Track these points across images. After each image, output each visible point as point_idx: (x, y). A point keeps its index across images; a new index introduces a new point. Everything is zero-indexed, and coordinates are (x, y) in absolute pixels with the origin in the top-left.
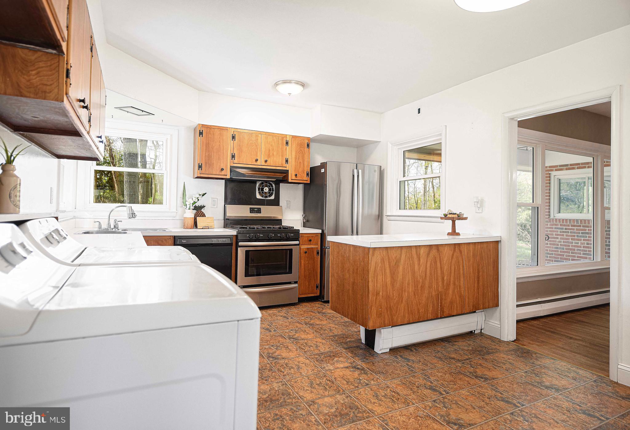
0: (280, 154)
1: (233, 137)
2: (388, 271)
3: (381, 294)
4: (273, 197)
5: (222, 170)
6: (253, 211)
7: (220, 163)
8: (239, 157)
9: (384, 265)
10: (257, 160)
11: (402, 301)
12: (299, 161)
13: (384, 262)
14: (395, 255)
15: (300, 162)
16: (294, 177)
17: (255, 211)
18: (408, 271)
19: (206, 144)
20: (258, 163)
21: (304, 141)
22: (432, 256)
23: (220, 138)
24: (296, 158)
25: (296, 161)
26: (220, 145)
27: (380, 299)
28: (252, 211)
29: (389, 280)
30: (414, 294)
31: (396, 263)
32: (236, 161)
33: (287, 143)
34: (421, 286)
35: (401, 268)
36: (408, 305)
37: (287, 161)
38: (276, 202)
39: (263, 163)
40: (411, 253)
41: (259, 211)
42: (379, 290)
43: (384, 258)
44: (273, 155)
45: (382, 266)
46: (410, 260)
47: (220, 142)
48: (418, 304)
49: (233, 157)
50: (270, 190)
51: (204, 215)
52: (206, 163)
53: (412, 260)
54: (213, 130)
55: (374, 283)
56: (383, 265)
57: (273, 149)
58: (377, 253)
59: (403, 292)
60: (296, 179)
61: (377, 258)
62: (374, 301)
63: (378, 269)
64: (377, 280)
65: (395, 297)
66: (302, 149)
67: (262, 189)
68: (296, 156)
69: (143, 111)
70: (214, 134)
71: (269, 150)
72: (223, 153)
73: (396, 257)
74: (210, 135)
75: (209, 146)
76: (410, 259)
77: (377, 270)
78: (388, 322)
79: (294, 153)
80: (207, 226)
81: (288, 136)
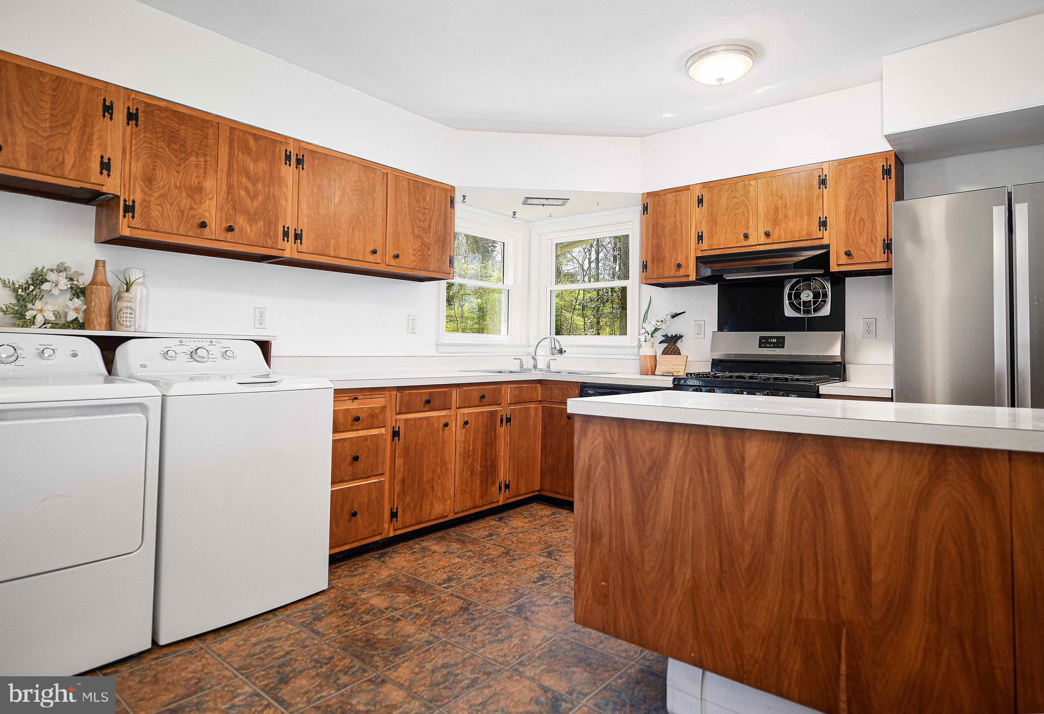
0: (805, 210)
1: (700, 201)
2: (625, 485)
3: (605, 540)
4: (826, 311)
5: (679, 266)
6: (767, 342)
7: (677, 255)
8: (711, 236)
9: (614, 465)
10: (746, 237)
11: (672, 587)
12: (858, 218)
13: (614, 457)
14: (648, 444)
15: (862, 219)
16: (844, 259)
17: (771, 343)
18: (695, 503)
19: (653, 226)
20: (751, 241)
21: (872, 164)
22: (802, 476)
23: (675, 208)
24: (847, 212)
25: (847, 219)
26: (675, 222)
27: (602, 553)
28: (764, 342)
29: (628, 509)
30: (720, 585)
31: (651, 469)
32: (705, 245)
33: (823, 182)
34: (750, 565)
35: (667, 489)
36: (694, 609)
37: (823, 224)
38: (836, 322)
39: (763, 239)
40: (707, 451)
41: (780, 343)
42: (600, 529)
43: (613, 445)
44: (786, 216)
45: (608, 468)
46: (702, 472)
47: (675, 216)
48: (736, 623)
49: (700, 238)
50: (816, 295)
51: (677, 352)
52: (653, 259)
53: (709, 472)
54: (663, 197)
55: (588, 505)
56: (612, 467)
57: (786, 204)
58: (594, 430)
59: (677, 563)
60: (850, 261)
61: (593, 443)
62: (588, 555)
63: (597, 474)
64: (593, 502)
65: (647, 568)
66: (866, 186)
67: (798, 296)
68: (847, 207)
69: (547, 199)
70: (665, 205)
71: (777, 208)
72: (682, 235)
73: (652, 450)
74: (659, 209)
75: (657, 228)
76: (700, 465)
77: (594, 475)
78: (627, 630)
79: (842, 203)
80: (671, 370)
81: (825, 167)
